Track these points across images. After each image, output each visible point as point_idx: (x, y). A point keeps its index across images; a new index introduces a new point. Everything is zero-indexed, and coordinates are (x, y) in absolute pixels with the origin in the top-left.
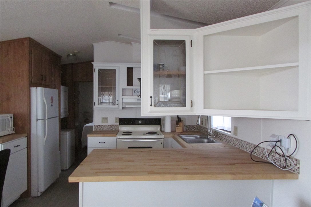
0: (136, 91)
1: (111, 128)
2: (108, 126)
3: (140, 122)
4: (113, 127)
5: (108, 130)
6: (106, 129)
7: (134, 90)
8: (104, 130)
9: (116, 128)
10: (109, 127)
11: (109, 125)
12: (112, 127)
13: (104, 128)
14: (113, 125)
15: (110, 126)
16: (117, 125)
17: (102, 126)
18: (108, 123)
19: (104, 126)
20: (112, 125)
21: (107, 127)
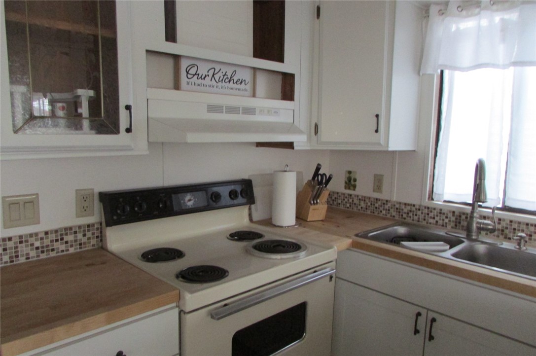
0: (193, 71)
1: (56, 245)
2: (43, 235)
3: (189, 200)
4: (70, 238)
5: (43, 256)
6: (33, 254)
7: (184, 64)
8: (22, 260)
9: (84, 240)
10: (47, 242)
11: (46, 233)
12: (66, 238)
13: (23, 249)
14: (71, 228)
15: (52, 237)
16: (89, 226)
17: (10, 244)
18: (38, 222)
19: (21, 240)
20: (66, 229)
21: (37, 244)
